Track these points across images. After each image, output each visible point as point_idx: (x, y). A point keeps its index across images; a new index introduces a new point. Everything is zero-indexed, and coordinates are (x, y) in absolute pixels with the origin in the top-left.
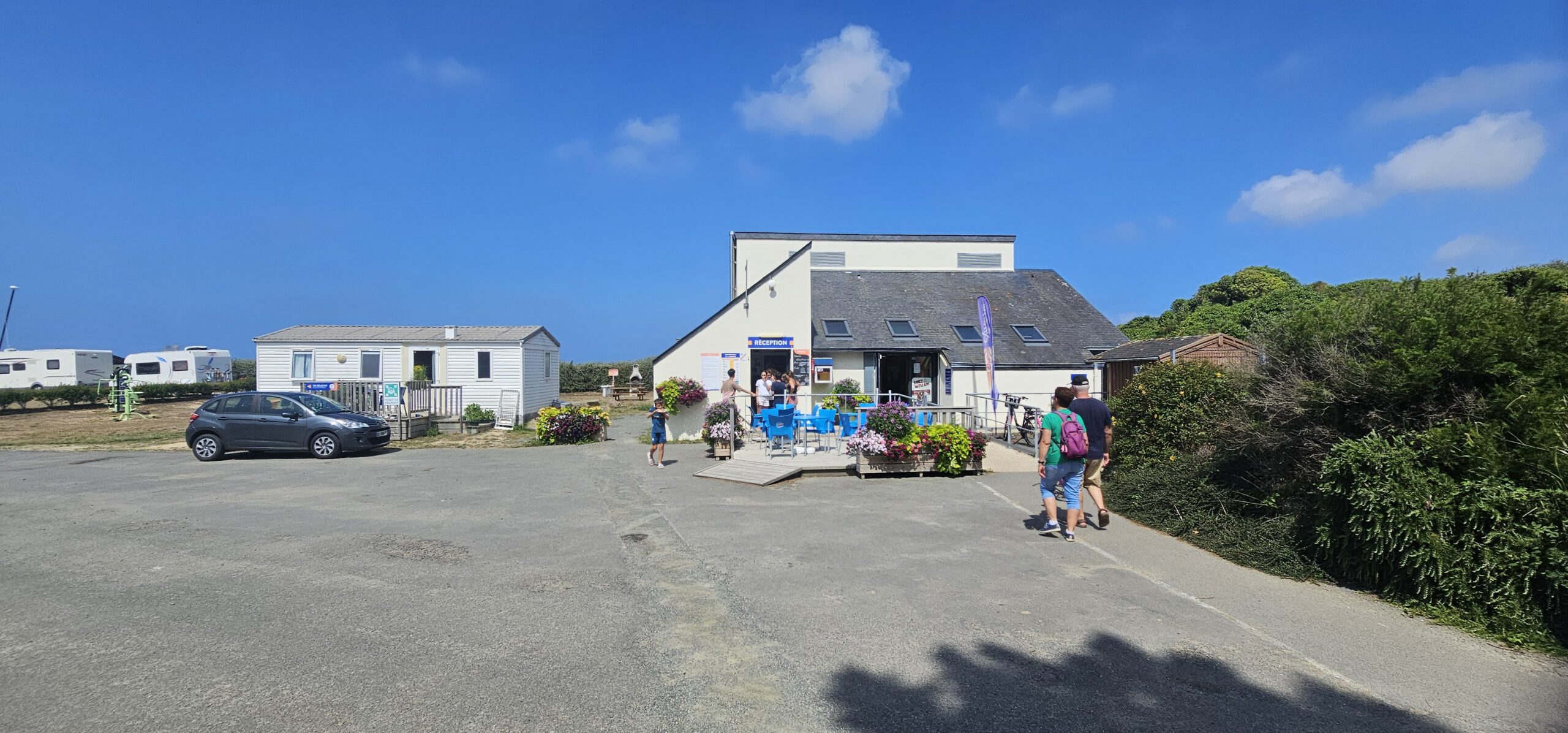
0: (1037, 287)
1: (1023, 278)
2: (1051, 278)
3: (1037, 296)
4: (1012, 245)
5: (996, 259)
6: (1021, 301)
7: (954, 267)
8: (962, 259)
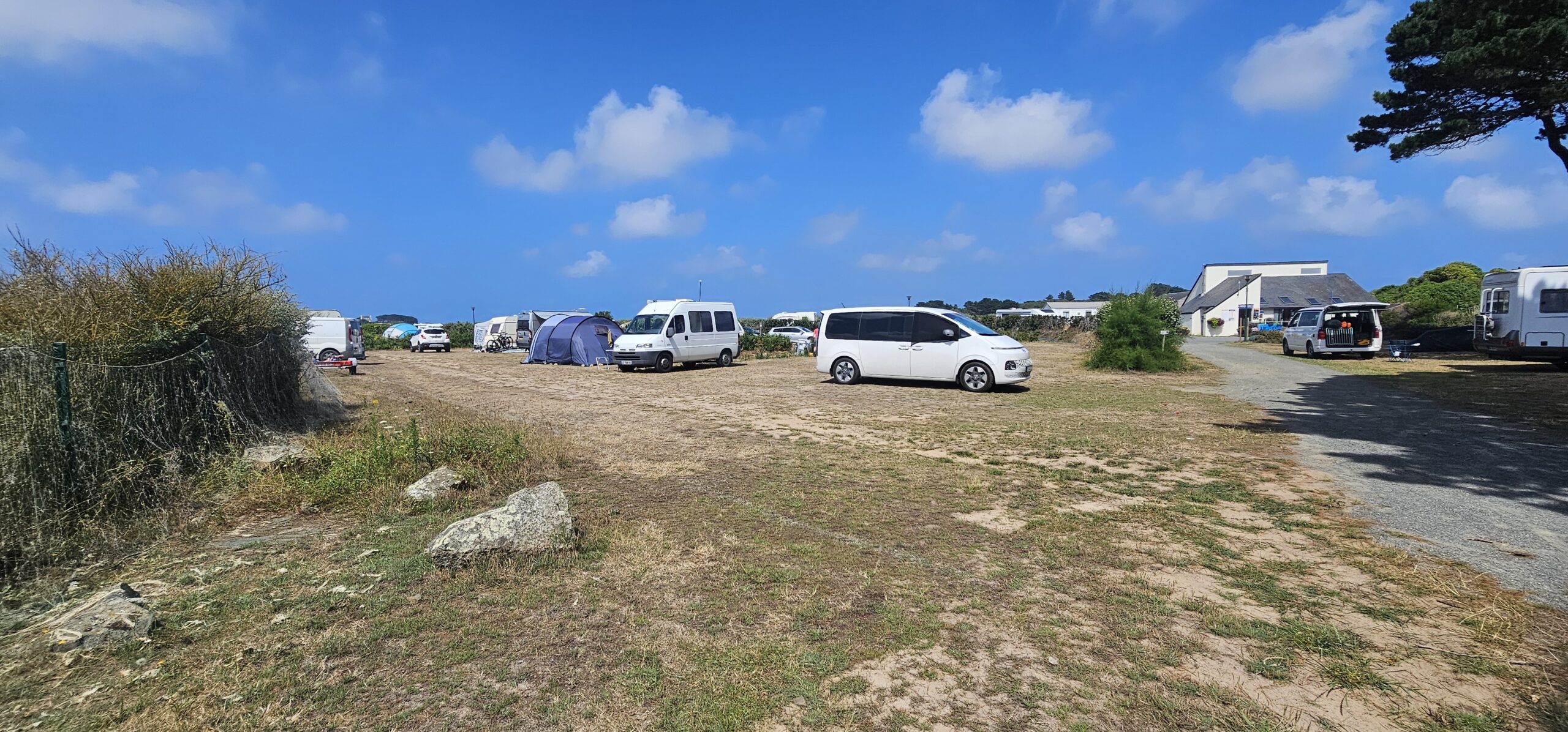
0: (1338, 282)
1: (1331, 277)
2: (1344, 277)
3: (1338, 285)
4: (1326, 264)
5: (1318, 270)
6: (1332, 288)
7: (1299, 274)
8: (1303, 271)
